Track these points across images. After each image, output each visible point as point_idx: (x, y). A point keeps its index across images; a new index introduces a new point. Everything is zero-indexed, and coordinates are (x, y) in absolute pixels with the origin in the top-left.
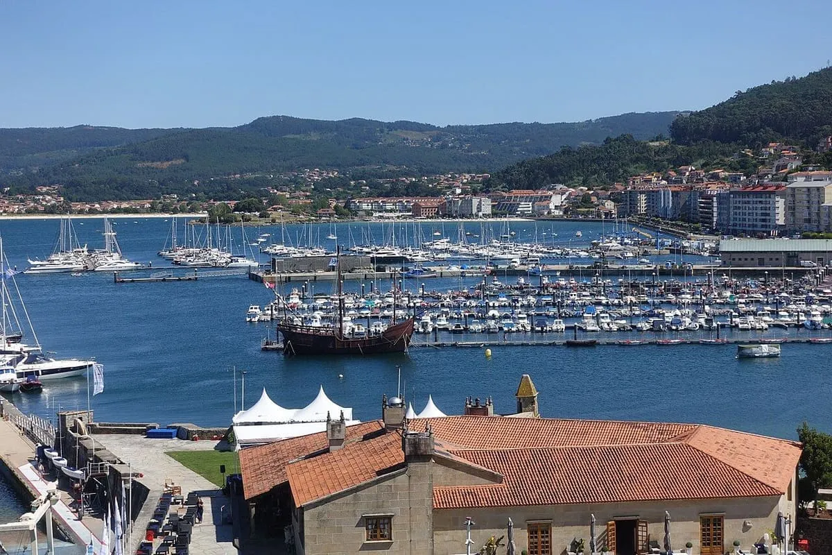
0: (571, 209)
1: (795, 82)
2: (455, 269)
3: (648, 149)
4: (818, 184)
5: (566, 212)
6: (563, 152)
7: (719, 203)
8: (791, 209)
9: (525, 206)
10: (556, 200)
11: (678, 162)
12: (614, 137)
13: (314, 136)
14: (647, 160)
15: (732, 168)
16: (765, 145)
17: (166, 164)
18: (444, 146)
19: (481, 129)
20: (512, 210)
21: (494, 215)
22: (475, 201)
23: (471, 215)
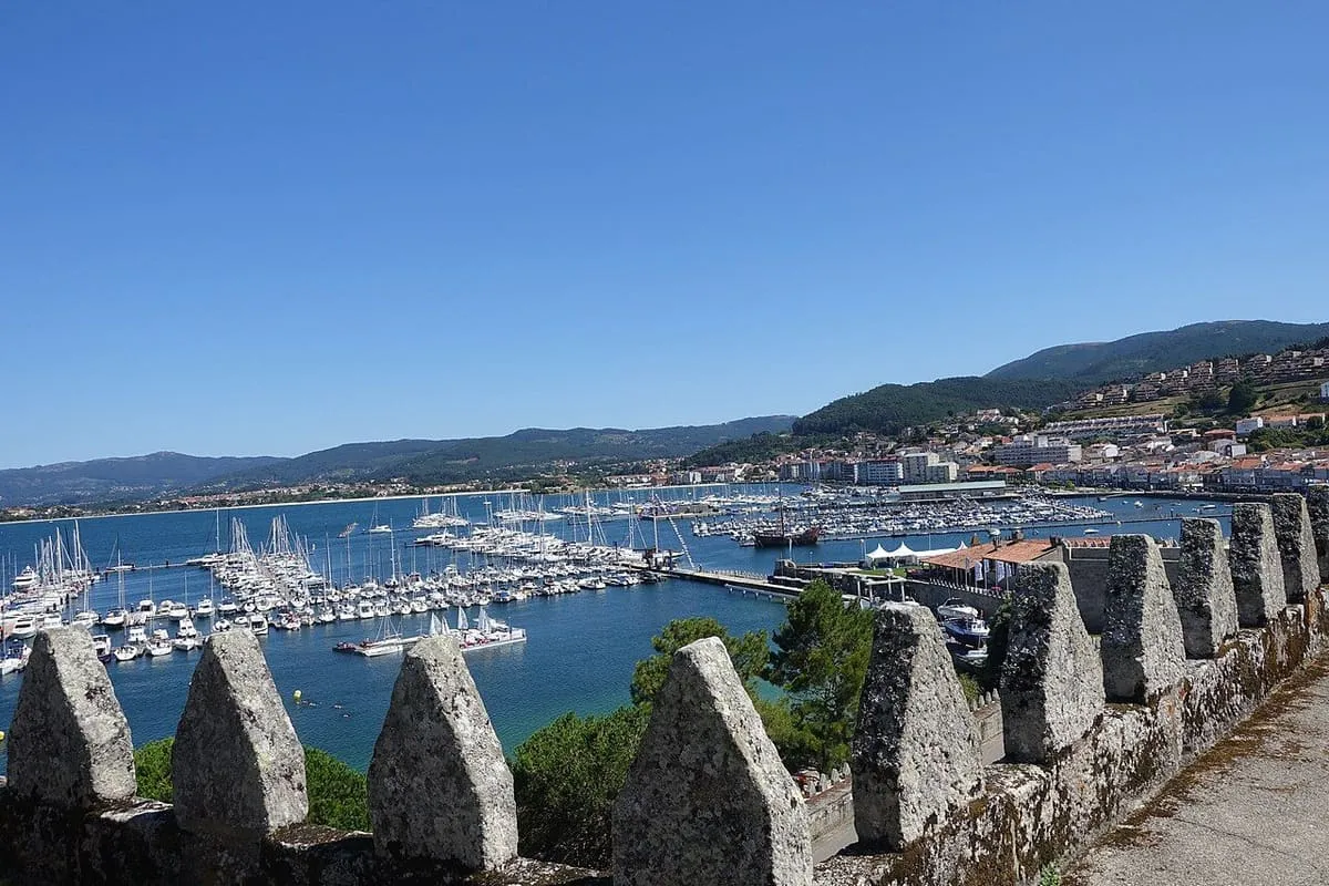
0: (748, 475)
1: (861, 395)
2: (755, 508)
3: (781, 439)
4: (923, 454)
5: (745, 478)
6: (728, 444)
7: (859, 467)
8: (907, 469)
9: (721, 477)
10: (738, 472)
11: (804, 447)
12: (757, 433)
13: (554, 440)
14: (782, 446)
15: (837, 448)
16: (855, 433)
17: (465, 462)
18: (636, 443)
19: (657, 431)
20: (713, 479)
21: (703, 482)
22: (691, 474)
23: (689, 483)
